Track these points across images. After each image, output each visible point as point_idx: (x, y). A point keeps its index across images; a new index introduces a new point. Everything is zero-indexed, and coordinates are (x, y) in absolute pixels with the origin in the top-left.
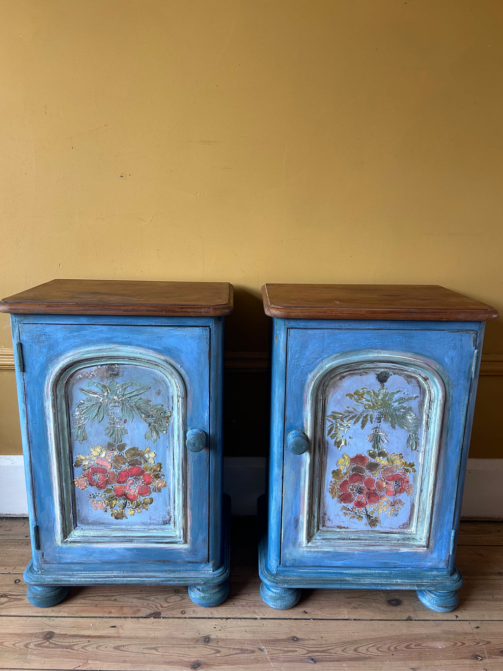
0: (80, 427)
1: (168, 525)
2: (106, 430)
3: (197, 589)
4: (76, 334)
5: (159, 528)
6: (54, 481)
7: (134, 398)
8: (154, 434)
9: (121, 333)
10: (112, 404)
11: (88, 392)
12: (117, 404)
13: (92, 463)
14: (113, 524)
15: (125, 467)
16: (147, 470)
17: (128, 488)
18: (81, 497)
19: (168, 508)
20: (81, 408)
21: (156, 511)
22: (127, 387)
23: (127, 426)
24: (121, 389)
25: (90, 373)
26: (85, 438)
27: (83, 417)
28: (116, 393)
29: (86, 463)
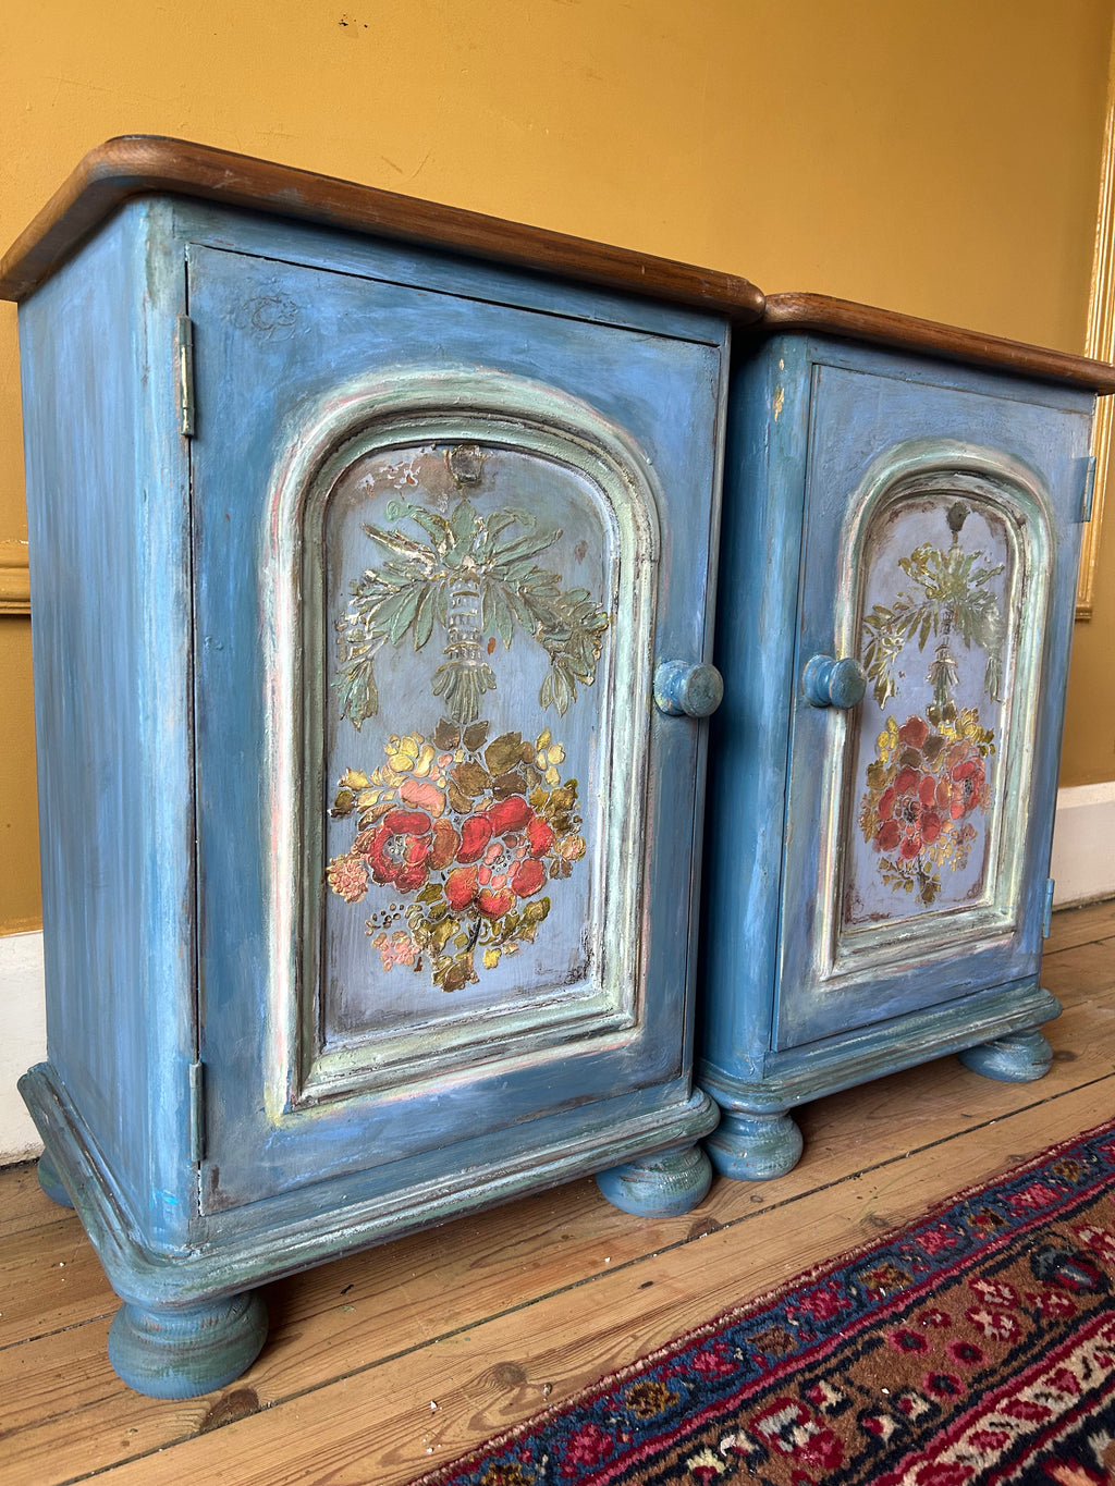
0: (359, 665)
1: (581, 982)
2: (436, 676)
3: (651, 1169)
4: (379, 314)
5: (564, 996)
7: (519, 565)
8: (564, 687)
9: (510, 331)
10: (458, 587)
11: (391, 541)
12: (471, 586)
13: (390, 797)
15: (483, 802)
16: (538, 805)
17: (486, 873)
19: (586, 924)
20: (367, 597)
21: (556, 941)
22: (503, 528)
23: (494, 664)
24: (486, 534)
25: (401, 469)
26: (372, 706)
27: (369, 631)
28: (471, 549)
29: (368, 800)
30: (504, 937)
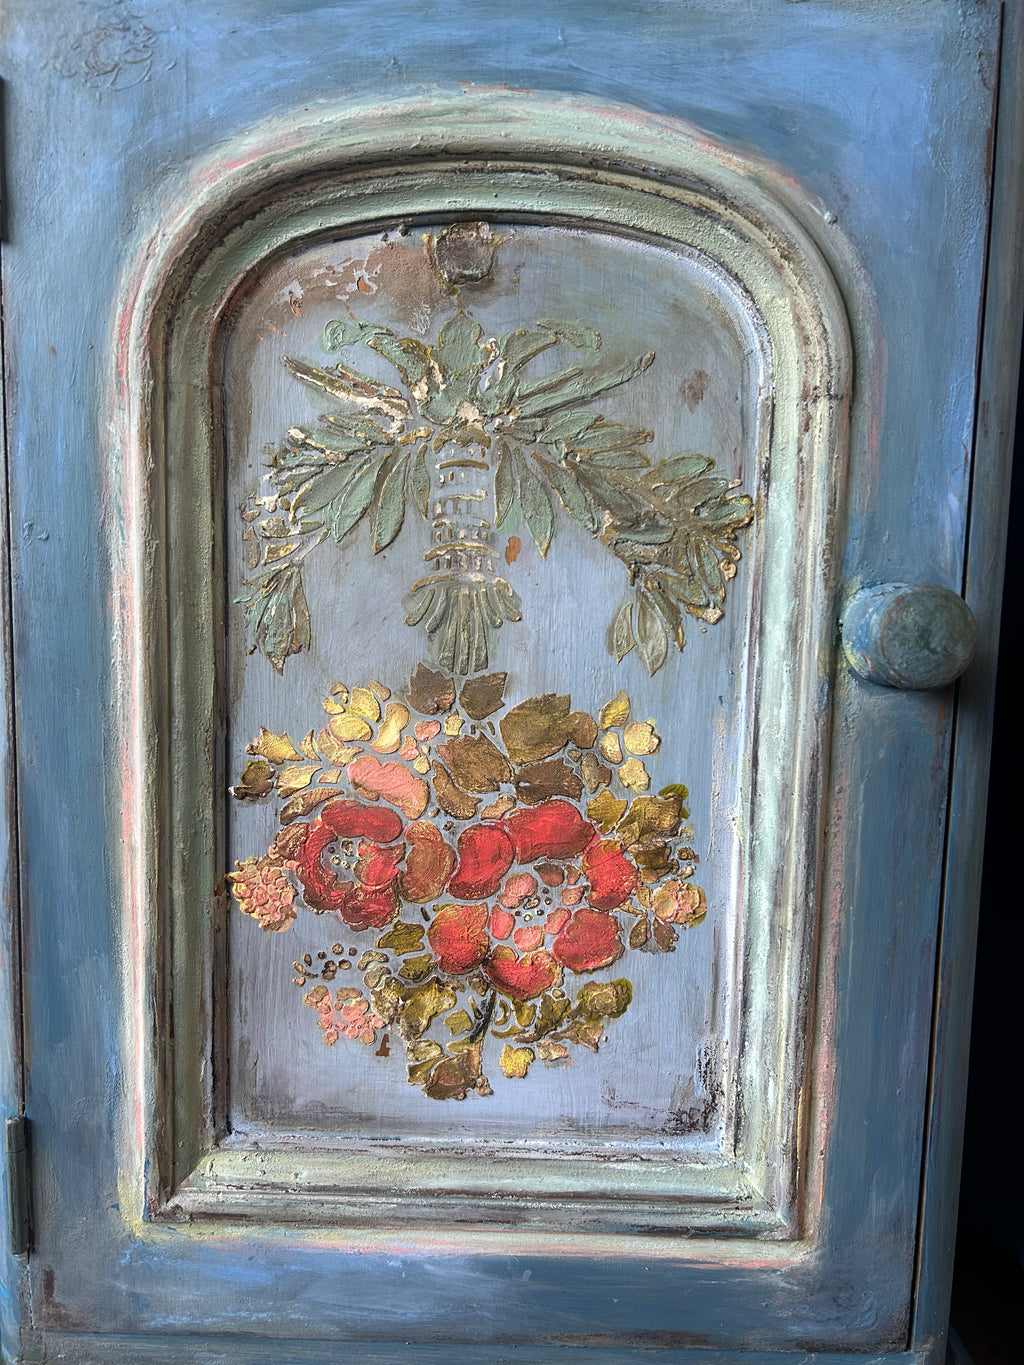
0: (278, 574)
1: (698, 1136)
2: (411, 596)
4: (289, 23)
5: (656, 1153)
6: (126, 871)
7: (564, 416)
8: (658, 625)
9: (528, 19)
10: (450, 453)
11: (331, 383)
13: (331, 778)
14: (413, 1126)
15: (498, 804)
16: (605, 821)
17: (504, 921)
18: (261, 974)
19: (708, 1039)
20: (290, 469)
21: (643, 1055)
22: (534, 354)
23: (517, 579)
24: (501, 365)
25: (348, 271)
26: (303, 637)
27: (295, 522)
28: (474, 390)
29: (296, 779)
30: (540, 1032)
